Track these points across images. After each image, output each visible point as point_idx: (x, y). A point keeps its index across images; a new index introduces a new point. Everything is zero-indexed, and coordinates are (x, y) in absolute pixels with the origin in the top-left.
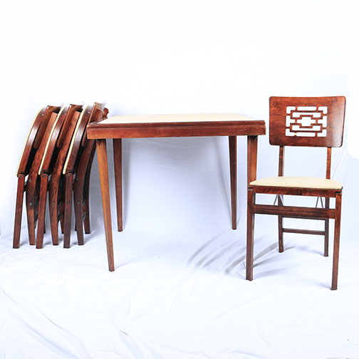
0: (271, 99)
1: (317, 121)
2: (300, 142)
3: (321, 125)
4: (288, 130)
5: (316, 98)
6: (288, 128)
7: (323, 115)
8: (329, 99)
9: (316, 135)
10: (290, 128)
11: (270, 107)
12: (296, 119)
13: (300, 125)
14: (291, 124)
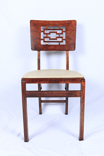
0: (31, 21)
1: (59, 35)
2: (50, 48)
3: (62, 37)
4: (42, 41)
5: (58, 21)
6: (42, 40)
7: (63, 32)
8: (66, 22)
9: (59, 44)
10: (43, 40)
11: (31, 26)
12: (47, 34)
13: (49, 37)
14: (44, 37)
